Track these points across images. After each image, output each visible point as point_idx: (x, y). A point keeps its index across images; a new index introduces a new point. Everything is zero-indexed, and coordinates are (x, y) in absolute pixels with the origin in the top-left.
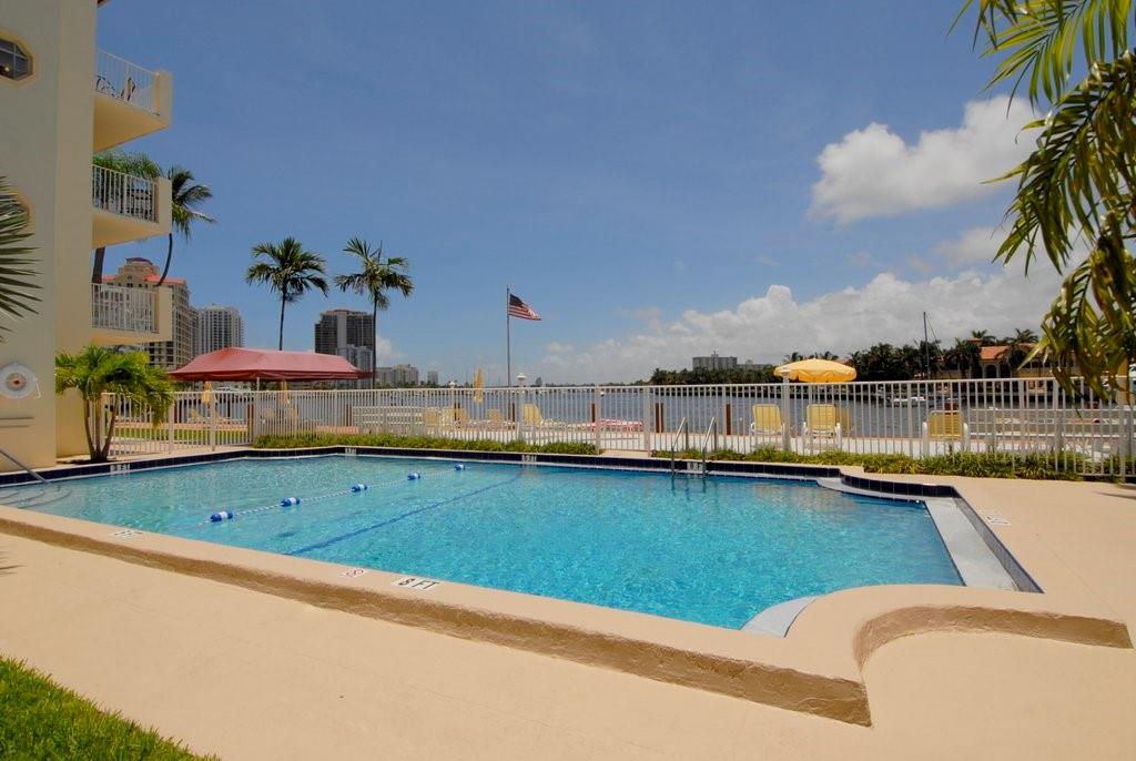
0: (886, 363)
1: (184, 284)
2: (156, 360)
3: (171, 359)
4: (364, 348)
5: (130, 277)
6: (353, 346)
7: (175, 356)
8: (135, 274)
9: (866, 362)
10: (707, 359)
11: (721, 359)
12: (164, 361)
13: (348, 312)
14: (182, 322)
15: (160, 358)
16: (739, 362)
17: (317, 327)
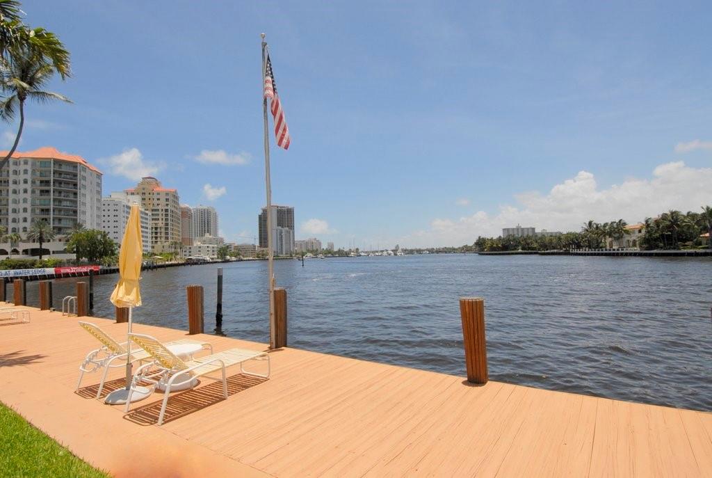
0: (678, 226)
1: (176, 192)
2: (159, 239)
3: (167, 238)
4: (287, 228)
5: (144, 189)
6: (280, 228)
7: (170, 236)
8: (146, 186)
9: (658, 226)
10: (513, 229)
11: (523, 229)
12: (163, 239)
13: (278, 207)
14: (174, 215)
15: (161, 237)
16: (537, 231)
17: (260, 217)
